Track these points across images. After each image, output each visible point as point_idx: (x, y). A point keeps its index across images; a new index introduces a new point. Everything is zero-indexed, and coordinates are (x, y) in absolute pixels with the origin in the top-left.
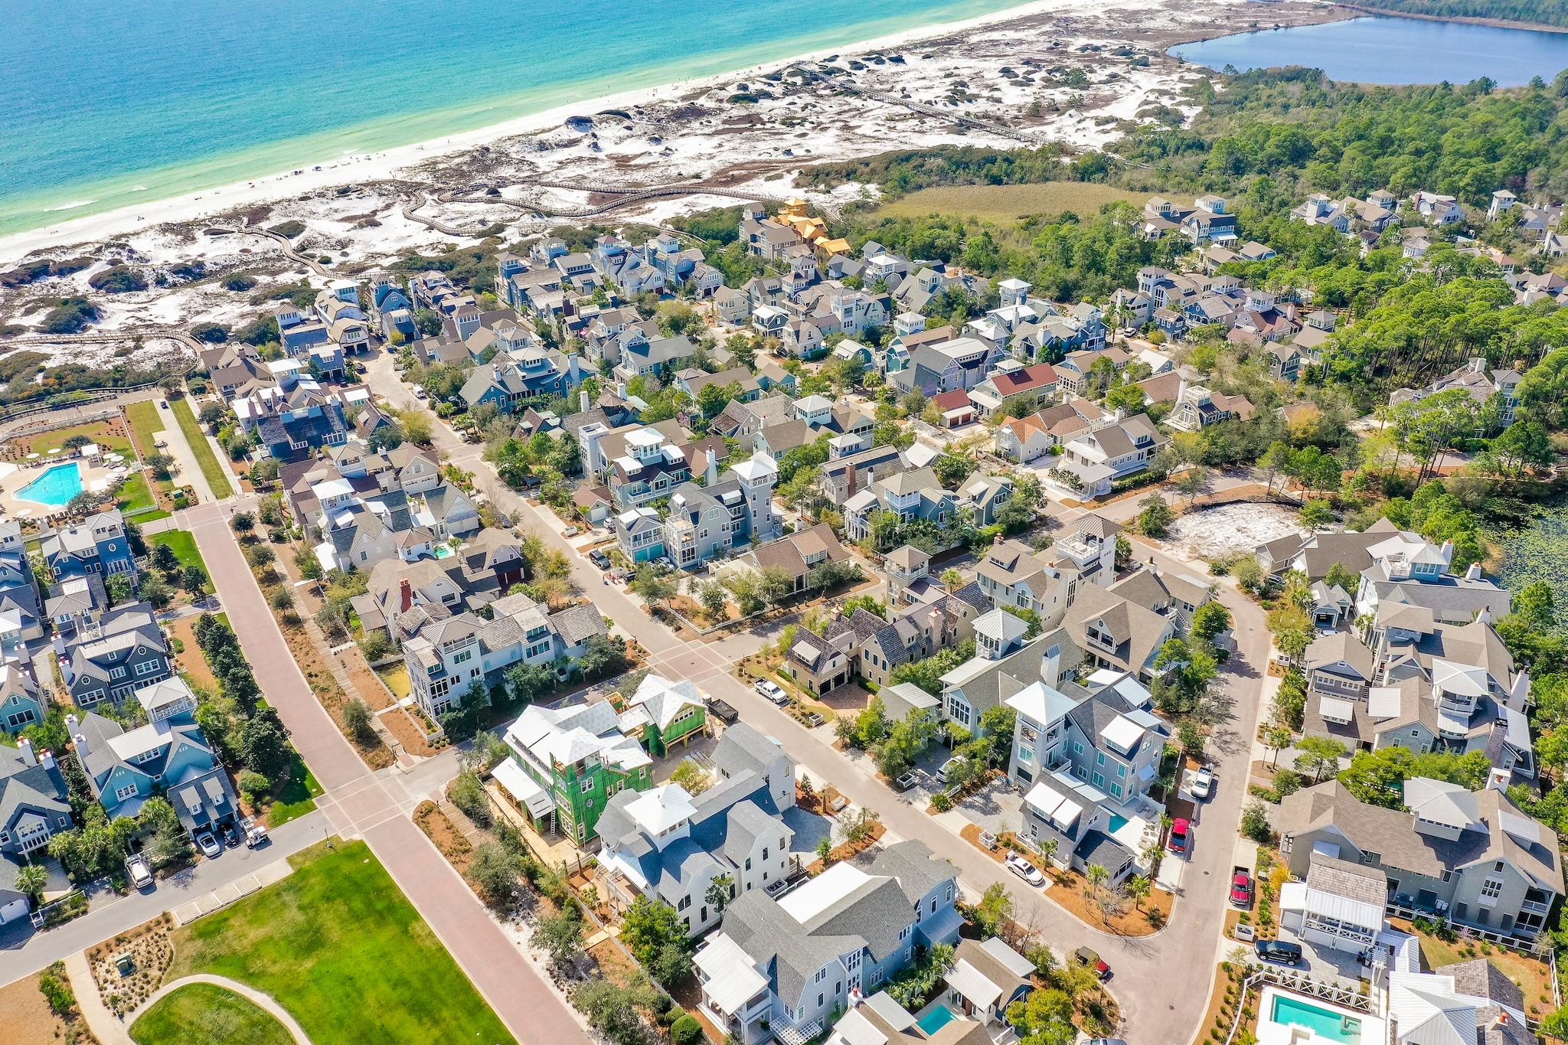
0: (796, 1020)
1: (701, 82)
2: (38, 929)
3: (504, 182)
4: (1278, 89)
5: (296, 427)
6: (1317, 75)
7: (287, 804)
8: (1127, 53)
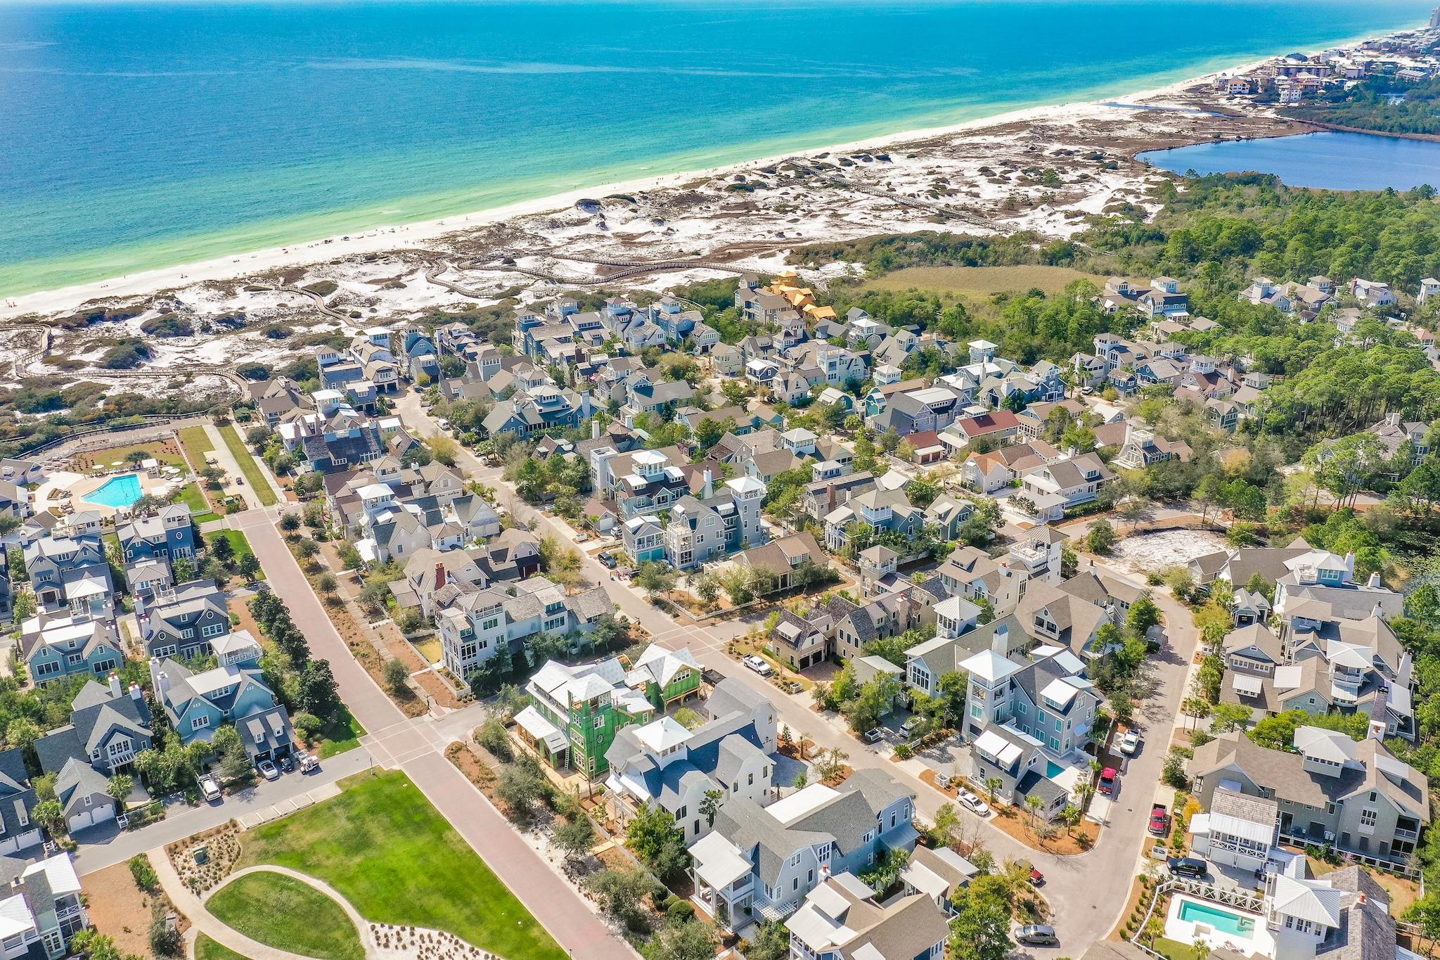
0: (775, 899)
1: (701, 173)
2: (123, 829)
3: (519, 254)
4: (1235, 191)
5: (338, 446)
6: (1272, 181)
7: (335, 741)
8: (1098, 158)
